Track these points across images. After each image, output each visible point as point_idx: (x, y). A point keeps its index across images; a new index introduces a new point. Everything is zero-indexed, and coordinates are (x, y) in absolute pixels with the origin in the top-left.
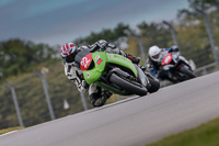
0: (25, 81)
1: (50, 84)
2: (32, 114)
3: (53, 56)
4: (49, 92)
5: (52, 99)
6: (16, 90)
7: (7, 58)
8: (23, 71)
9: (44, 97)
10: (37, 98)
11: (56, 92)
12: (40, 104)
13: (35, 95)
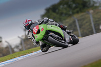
0: (82, 16)
1: (93, 17)
2: (85, 31)
3: (95, 5)
4: (93, 21)
5: (95, 25)
6: (78, 20)
7: (74, 5)
8: (81, 12)
9: (91, 24)
10: (87, 24)
11: (96, 21)
12: (89, 27)
13: (87, 22)
